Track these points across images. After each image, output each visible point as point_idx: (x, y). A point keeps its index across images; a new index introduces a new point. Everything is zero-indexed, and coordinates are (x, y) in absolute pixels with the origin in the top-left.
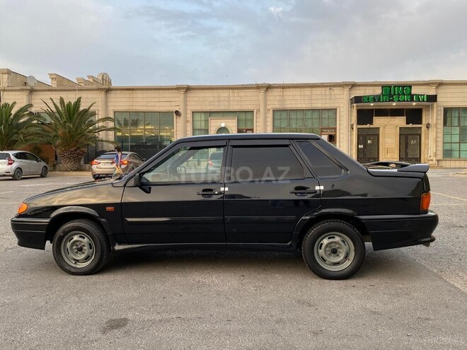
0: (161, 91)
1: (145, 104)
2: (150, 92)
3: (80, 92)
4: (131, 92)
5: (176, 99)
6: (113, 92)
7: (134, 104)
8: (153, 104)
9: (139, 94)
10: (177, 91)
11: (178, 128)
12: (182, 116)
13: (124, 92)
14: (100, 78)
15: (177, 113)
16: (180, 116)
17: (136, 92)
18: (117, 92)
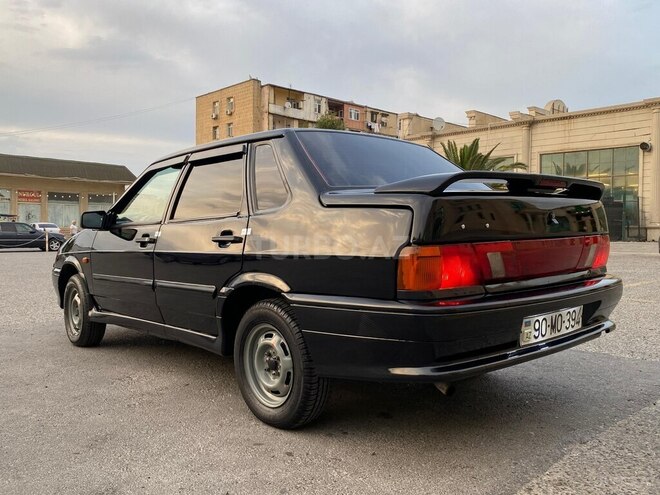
0: (618, 114)
1: (588, 138)
2: (598, 117)
3: (493, 131)
4: (566, 121)
5: (645, 124)
6: (540, 125)
7: (572, 139)
8: (602, 136)
9: (580, 123)
10: (645, 110)
11: (647, 173)
12: (655, 152)
13: (556, 123)
14: (549, 109)
15: (645, 147)
16: (650, 150)
17: (575, 120)
18: (546, 124)
